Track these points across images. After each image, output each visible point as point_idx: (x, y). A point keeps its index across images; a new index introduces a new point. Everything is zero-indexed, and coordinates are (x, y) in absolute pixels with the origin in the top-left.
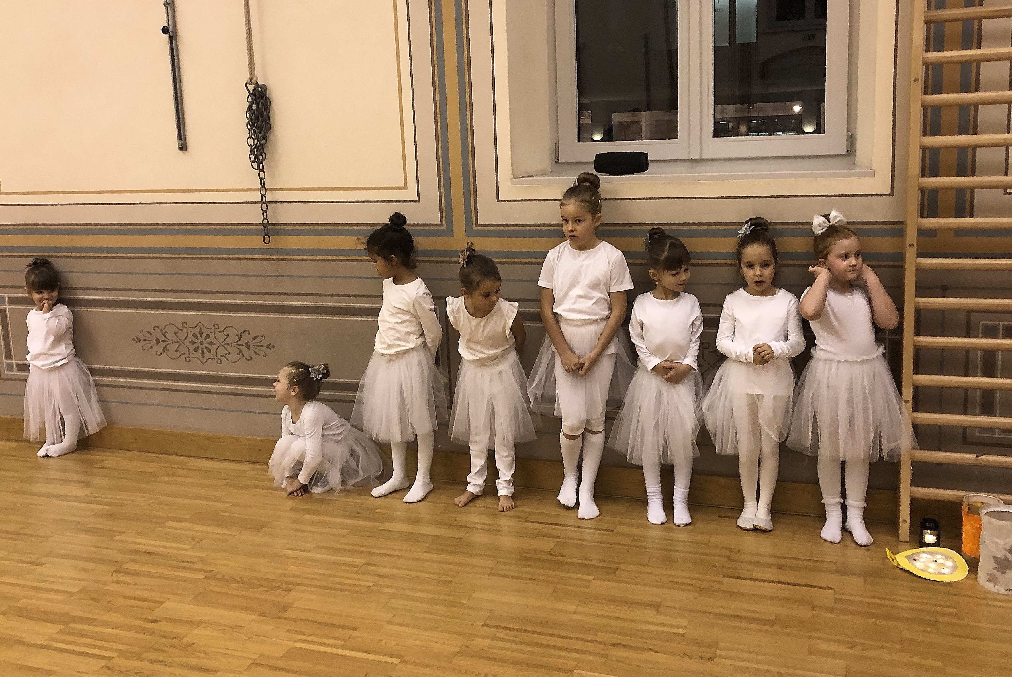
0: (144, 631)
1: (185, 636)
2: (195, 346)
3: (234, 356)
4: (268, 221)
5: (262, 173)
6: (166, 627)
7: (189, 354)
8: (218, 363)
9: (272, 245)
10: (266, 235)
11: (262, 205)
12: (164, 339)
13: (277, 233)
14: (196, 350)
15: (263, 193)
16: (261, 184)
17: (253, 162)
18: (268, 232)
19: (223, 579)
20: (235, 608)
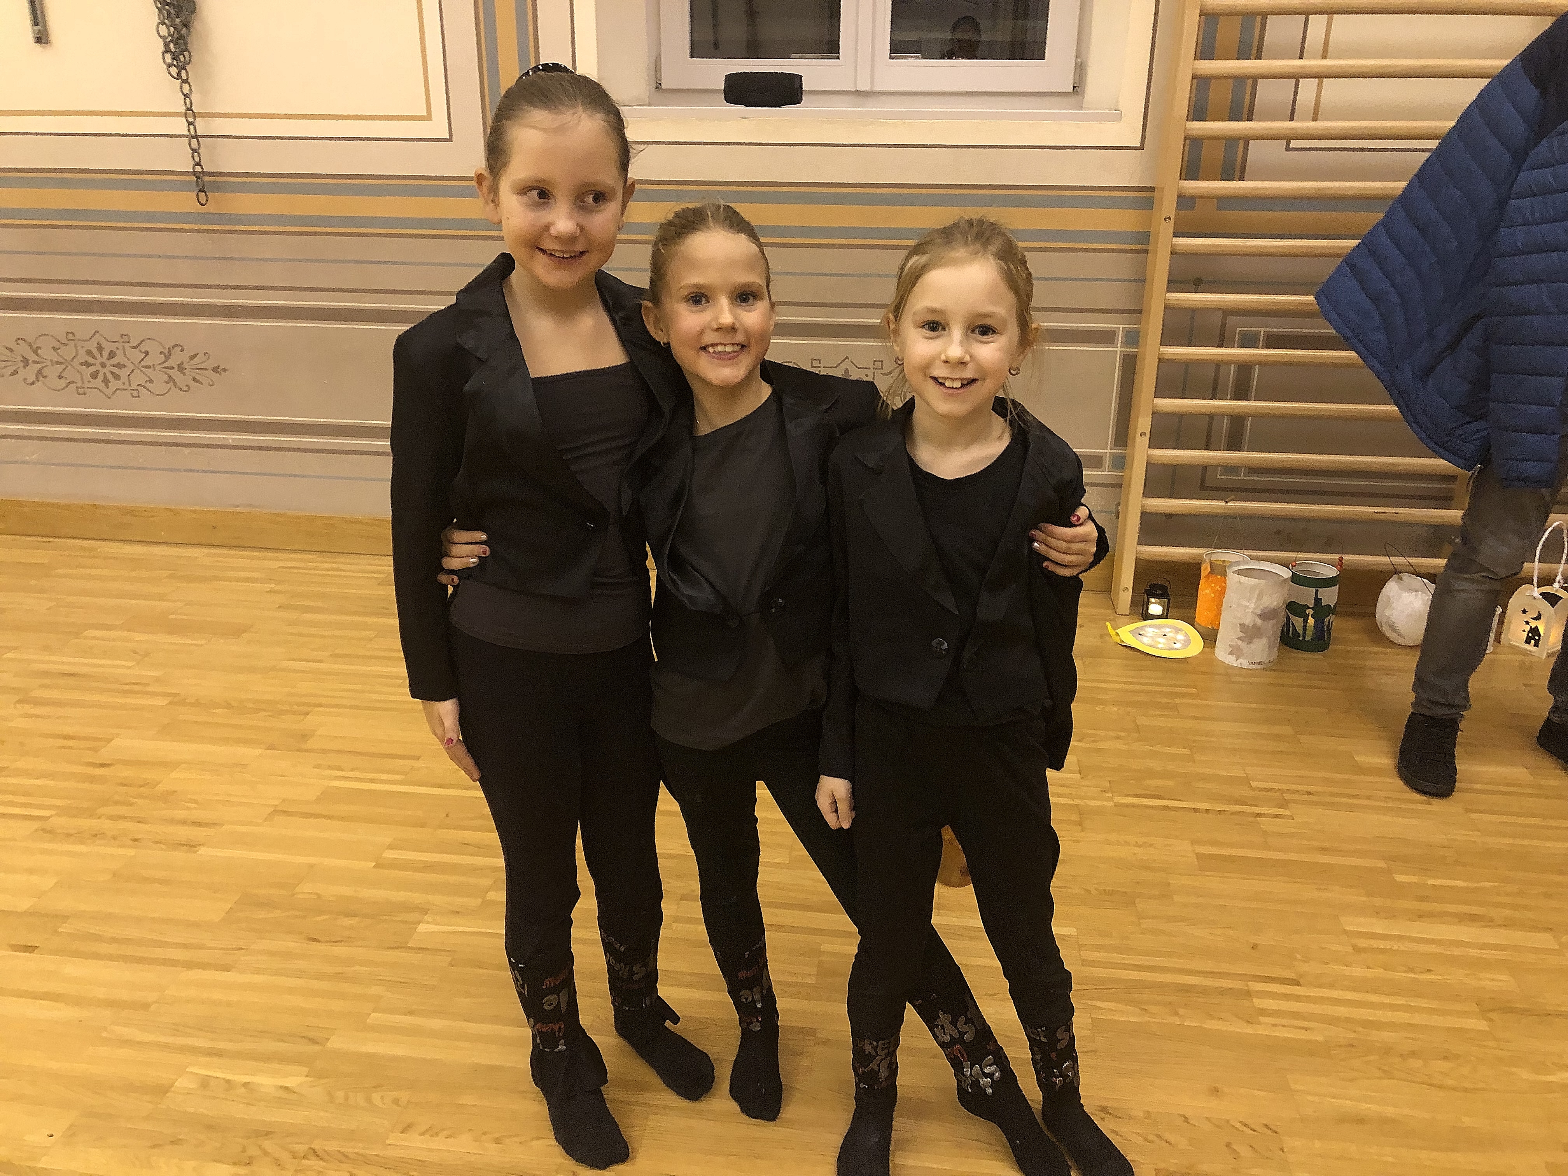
0: (92, 779)
1: (159, 783)
2: (92, 369)
3: (159, 386)
4: (202, 168)
5: (186, 86)
6: (126, 773)
7: (83, 383)
8: (133, 397)
9: (211, 208)
10: (200, 191)
11: (190, 140)
12: (37, 359)
13: (218, 188)
14: (94, 375)
15: (191, 119)
16: (185, 103)
17: (169, 66)
18: (203, 187)
19: (197, 704)
20: (226, 741)
